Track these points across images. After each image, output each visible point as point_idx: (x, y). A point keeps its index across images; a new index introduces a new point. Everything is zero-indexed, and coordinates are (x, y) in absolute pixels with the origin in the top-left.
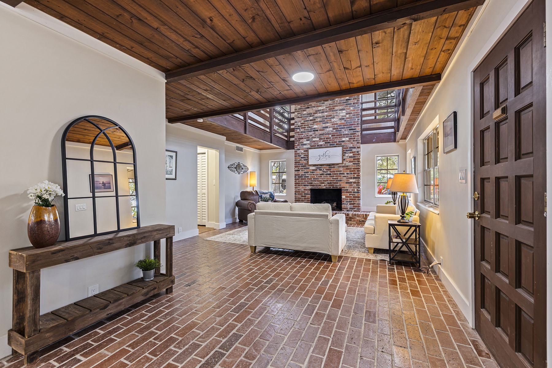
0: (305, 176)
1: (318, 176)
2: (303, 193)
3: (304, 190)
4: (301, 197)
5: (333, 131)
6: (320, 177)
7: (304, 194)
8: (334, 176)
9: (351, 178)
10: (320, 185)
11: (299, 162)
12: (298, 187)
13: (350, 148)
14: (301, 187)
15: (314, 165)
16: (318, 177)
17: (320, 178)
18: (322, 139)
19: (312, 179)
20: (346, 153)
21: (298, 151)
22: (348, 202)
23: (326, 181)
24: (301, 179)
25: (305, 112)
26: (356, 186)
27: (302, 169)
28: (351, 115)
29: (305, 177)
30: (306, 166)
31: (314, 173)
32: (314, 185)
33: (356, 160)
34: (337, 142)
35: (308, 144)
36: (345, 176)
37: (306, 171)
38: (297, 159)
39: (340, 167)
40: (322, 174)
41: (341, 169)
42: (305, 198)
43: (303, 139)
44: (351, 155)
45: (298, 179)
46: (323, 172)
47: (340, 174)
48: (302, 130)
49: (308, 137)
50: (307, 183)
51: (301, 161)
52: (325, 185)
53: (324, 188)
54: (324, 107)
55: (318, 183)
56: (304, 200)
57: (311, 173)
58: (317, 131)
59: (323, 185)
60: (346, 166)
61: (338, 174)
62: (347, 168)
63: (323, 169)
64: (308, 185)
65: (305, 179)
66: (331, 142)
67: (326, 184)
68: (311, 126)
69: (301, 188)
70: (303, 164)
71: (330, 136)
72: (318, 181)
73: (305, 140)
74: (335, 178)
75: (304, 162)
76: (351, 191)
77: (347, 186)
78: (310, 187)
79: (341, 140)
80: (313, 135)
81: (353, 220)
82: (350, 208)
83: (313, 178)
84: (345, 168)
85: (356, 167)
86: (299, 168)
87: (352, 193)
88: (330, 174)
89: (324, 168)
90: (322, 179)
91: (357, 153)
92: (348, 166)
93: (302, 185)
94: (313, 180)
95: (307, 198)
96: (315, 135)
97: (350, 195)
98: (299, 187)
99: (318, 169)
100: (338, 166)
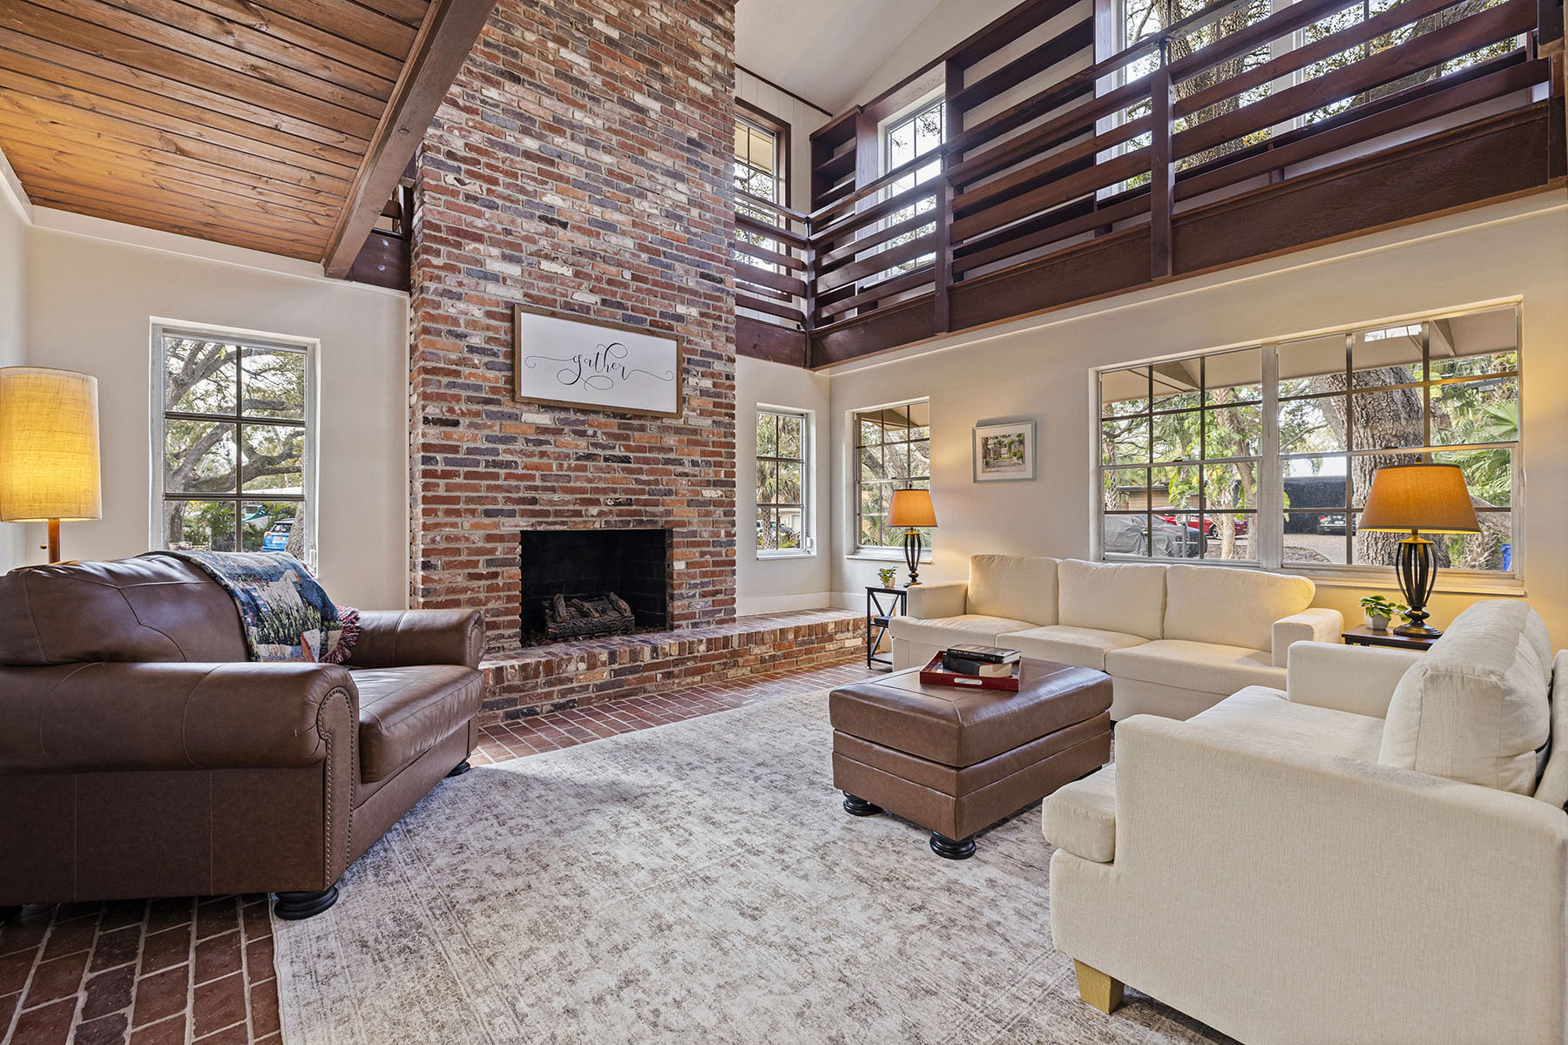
0: (490, 458)
1: (566, 466)
2: (482, 559)
3: (490, 538)
4: (466, 584)
5: (639, 257)
6: (577, 469)
7: (489, 563)
8: (640, 471)
9: (708, 484)
10: (578, 514)
11: (457, 374)
12: (445, 525)
13: (704, 353)
14: (467, 522)
15: (547, 406)
16: (569, 468)
17: (577, 477)
18: (587, 277)
19: (532, 478)
20: (688, 372)
21: (446, 301)
22: (695, 586)
23: (604, 491)
24: (468, 475)
25: (492, 93)
26: (723, 518)
27: (477, 414)
28: (708, 216)
29: (496, 464)
30: (498, 402)
31: (544, 448)
32: (545, 513)
33: (724, 411)
34: (655, 312)
35: (515, 280)
36: (686, 475)
37: (496, 431)
38: (441, 353)
39: (666, 429)
40: (589, 457)
41: (671, 440)
42: (490, 589)
43: (478, 238)
44: (707, 383)
45: (446, 475)
46: (595, 445)
47: (668, 462)
48: (474, 187)
49: (510, 238)
50: (508, 500)
51: (466, 371)
52: (600, 514)
53: (597, 526)
54: (600, 123)
55: (568, 503)
56: (488, 600)
57: (531, 448)
58: (564, 225)
59: (594, 510)
60: (689, 430)
61: (656, 461)
62: (692, 436)
63: (590, 432)
64: (511, 514)
65: (496, 476)
66: (630, 304)
67: (605, 509)
68: (530, 189)
69: (471, 530)
70: (478, 388)
71: (627, 275)
72: (566, 490)
73: (495, 251)
74: (644, 477)
75: (485, 379)
76: (706, 535)
77: (692, 515)
78: (524, 524)
79: (671, 311)
80: (544, 243)
81: (741, 660)
82: (705, 613)
83: (538, 474)
84: (685, 438)
85: (723, 439)
86: (451, 410)
87: (711, 549)
88: (626, 460)
89: (599, 425)
90: (590, 481)
91: (728, 383)
92: (695, 431)
93: (473, 512)
94: (538, 483)
95: (508, 587)
96: (555, 247)
97: (703, 554)
98: (454, 525)
99: (567, 429)
100: (659, 423)
